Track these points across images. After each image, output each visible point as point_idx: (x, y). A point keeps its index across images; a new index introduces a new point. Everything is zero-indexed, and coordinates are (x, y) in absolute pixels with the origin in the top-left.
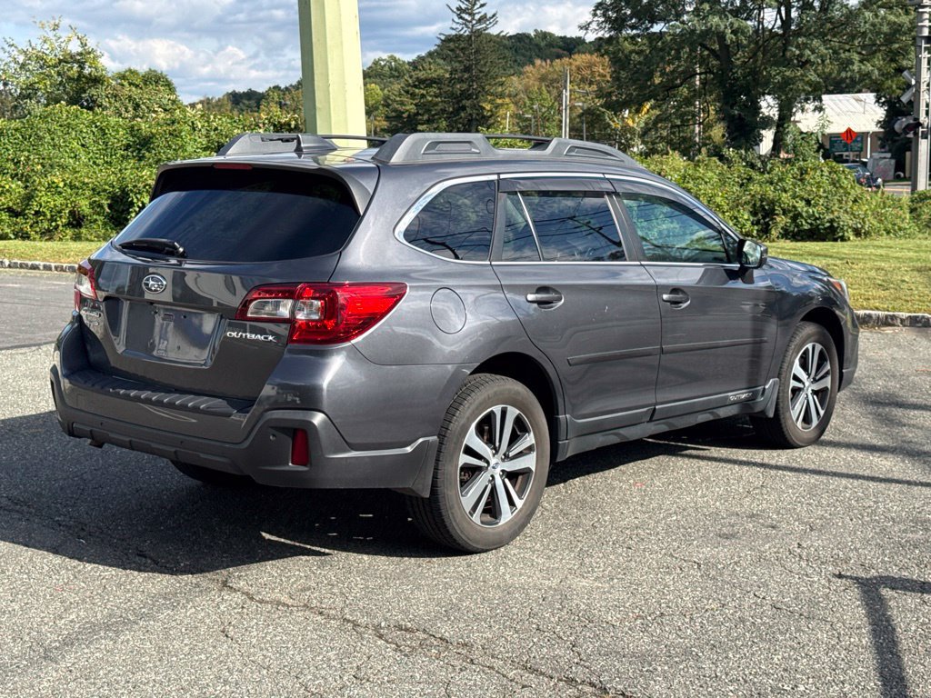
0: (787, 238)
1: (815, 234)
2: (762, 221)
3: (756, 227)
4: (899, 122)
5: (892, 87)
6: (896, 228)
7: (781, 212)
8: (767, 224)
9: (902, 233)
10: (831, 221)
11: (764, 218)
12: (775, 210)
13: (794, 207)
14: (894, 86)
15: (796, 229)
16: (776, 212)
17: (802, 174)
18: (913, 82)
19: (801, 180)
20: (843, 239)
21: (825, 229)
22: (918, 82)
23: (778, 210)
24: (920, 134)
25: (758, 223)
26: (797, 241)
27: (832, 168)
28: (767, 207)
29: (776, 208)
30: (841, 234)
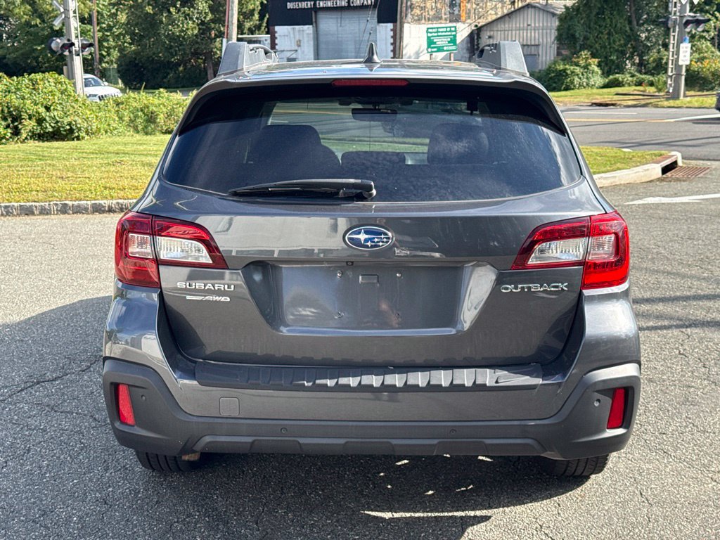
0: (34, 140)
1: (57, 135)
2: (11, 125)
3: (9, 131)
4: (54, 42)
5: (20, 13)
6: (111, 128)
7: (28, 117)
8: (16, 128)
9: (115, 132)
10: (70, 124)
11: (13, 122)
12: (21, 115)
13: (37, 112)
14: (22, 13)
15: (42, 132)
16: (23, 117)
17: (33, 85)
18: (62, 10)
19: (34, 89)
20: (78, 138)
21: (65, 131)
22: (66, 10)
23: (25, 116)
24: (74, 53)
25: (8, 126)
26: (43, 141)
27: (56, 79)
28: (14, 113)
29: (22, 114)
30: (77, 134)
